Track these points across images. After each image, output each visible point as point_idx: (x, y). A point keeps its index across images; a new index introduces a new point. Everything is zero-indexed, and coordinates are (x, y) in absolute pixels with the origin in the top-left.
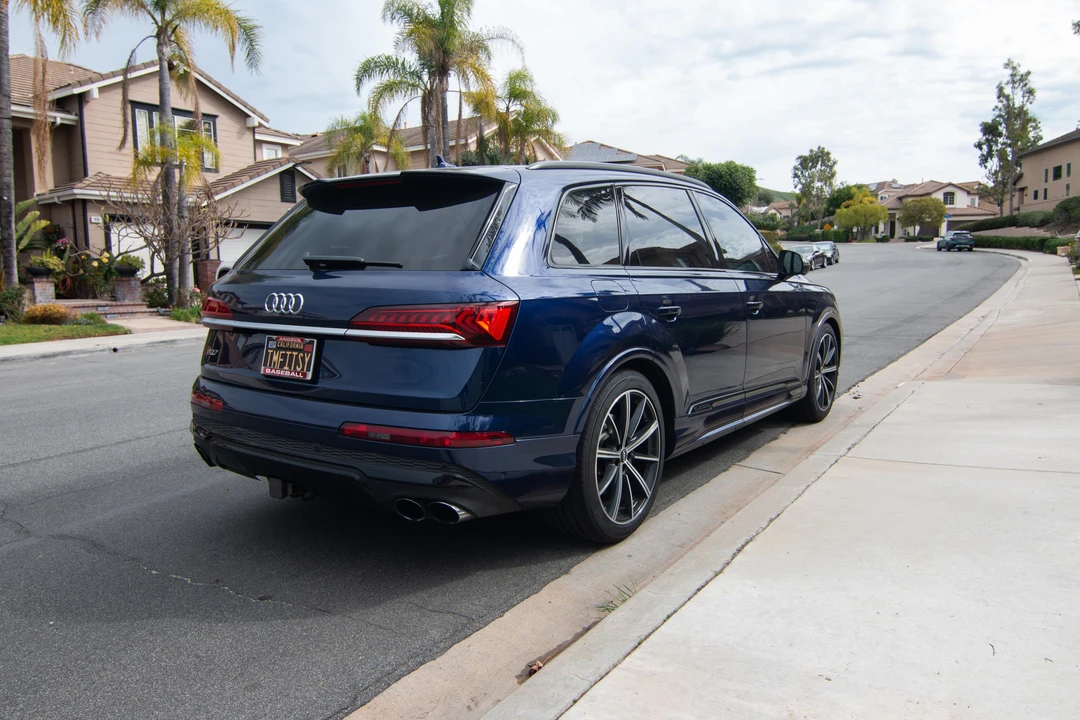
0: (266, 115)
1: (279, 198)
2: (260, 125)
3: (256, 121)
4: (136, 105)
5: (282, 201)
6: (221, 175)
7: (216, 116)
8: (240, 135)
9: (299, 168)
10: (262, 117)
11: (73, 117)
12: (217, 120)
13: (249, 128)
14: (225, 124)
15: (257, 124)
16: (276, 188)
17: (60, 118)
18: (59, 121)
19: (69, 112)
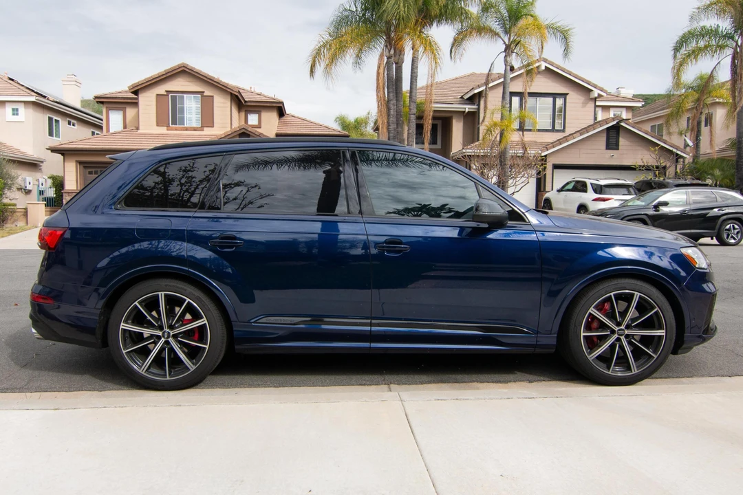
0: (605, 88)
1: (604, 147)
2: (600, 96)
3: (596, 93)
4: (513, 94)
5: (607, 149)
6: (567, 134)
7: (567, 94)
8: (584, 104)
9: (622, 124)
10: (602, 90)
11: (475, 107)
12: (568, 97)
13: (592, 99)
14: (574, 98)
15: (596, 95)
16: (603, 141)
17: (468, 108)
18: (467, 110)
19: (474, 104)
